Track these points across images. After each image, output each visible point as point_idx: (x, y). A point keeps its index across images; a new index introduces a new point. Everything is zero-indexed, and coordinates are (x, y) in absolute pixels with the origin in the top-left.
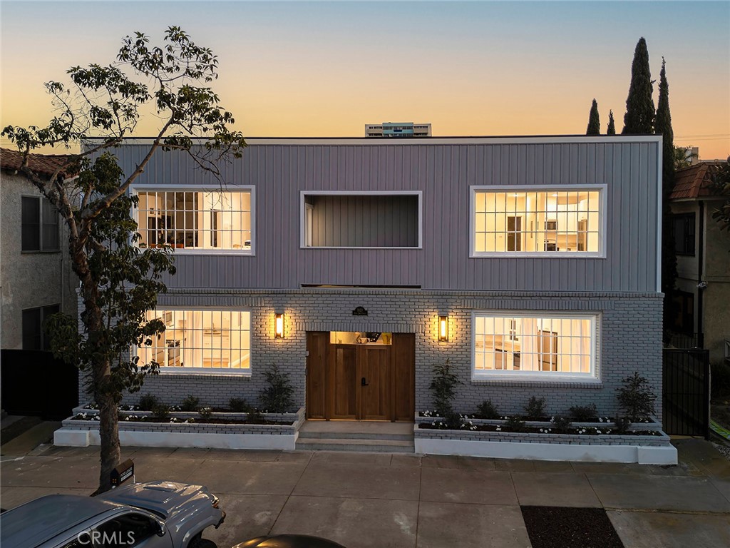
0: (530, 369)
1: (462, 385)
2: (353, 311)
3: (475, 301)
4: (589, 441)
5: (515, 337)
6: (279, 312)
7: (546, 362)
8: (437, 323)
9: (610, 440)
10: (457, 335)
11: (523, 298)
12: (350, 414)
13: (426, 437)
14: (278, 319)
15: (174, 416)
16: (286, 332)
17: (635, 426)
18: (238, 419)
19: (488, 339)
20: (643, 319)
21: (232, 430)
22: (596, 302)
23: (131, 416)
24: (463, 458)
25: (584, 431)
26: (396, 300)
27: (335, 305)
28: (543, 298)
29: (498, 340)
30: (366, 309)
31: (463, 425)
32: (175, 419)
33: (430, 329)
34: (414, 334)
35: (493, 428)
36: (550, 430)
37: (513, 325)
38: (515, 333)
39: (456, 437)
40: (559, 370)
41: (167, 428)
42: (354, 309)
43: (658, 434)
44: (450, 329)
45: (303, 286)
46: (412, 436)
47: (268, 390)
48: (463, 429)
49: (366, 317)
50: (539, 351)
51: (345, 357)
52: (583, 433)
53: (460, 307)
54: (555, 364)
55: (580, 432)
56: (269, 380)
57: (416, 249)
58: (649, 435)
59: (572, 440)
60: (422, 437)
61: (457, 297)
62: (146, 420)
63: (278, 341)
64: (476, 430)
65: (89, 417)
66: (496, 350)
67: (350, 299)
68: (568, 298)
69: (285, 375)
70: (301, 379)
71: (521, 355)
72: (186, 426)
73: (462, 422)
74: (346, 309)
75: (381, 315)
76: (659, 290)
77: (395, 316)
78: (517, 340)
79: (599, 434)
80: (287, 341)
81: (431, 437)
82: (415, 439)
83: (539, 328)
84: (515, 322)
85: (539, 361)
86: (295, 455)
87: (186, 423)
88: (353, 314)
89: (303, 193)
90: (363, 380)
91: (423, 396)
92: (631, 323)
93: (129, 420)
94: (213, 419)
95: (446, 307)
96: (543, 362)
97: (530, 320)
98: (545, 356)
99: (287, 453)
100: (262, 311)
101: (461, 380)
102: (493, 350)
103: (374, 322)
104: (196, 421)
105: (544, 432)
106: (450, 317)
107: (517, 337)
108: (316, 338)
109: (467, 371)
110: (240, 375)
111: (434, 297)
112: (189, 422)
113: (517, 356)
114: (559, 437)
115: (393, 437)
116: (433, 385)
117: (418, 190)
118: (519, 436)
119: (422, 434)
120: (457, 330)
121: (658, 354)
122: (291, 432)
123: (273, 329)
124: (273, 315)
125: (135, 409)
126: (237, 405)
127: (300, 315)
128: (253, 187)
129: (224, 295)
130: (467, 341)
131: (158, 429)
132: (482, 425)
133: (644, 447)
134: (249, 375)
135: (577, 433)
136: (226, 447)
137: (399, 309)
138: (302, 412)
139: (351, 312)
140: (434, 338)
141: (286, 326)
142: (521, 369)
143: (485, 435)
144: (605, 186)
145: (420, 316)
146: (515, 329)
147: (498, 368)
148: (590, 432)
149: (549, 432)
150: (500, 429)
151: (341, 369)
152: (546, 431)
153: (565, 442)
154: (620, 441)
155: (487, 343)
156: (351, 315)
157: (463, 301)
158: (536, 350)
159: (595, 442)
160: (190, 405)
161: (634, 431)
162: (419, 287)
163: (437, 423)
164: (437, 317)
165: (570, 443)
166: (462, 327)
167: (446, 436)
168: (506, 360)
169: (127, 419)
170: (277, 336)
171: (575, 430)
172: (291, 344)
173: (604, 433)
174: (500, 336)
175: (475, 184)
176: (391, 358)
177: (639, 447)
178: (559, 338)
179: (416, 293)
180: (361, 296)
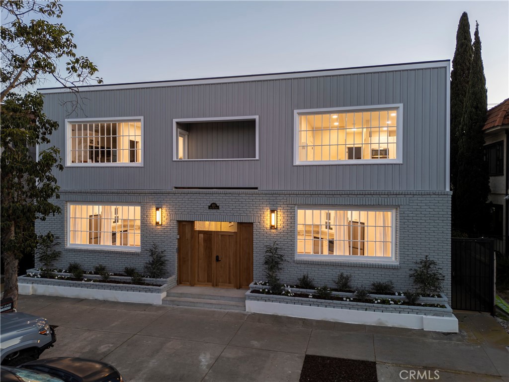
0: (342, 252)
1: (287, 263)
3: (298, 198)
4: (382, 309)
5: (329, 226)
6: (158, 206)
7: (355, 248)
8: (269, 215)
9: (400, 309)
10: (284, 225)
11: (334, 196)
12: (208, 282)
13: (255, 300)
14: (158, 212)
15: (85, 277)
16: (163, 221)
17: (423, 299)
18: (128, 281)
19: (308, 229)
21: (121, 289)
22: (394, 199)
23: (59, 276)
25: (379, 301)
26: (240, 198)
27: (196, 202)
28: (350, 196)
29: (316, 229)
30: (218, 205)
31: (284, 292)
32: (86, 279)
33: (264, 220)
34: (252, 223)
35: (306, 296)
36: (352, 299)
37: (328, 216)
38: (329, 223)
40: (366, 254)
41: (79, 286)
42: (210, 205)
43: (443, 307)
44: (279, 220)
45: (176, 188)
46: (244, 299)
47: (151, 262)
48: (283, 295)
49: (218, 211)
50: (349, 239)
51: (205, 240)
52: (378, 303)
53: (286, 203)
54: (363, 249)
55: (376, 302)
56: (152, 255)
57: (254, 160)
58: (435, 307)
59: (368, 308)
60: (251, 299)
61: (284, 196)
62: (68, 279)
63: (158, 227)
64: (293, 296)
66: (315, 237)
67: (207, 197)
68: (371, 196)
69: (162, 252)
70: (173, 255)
71: (335, 241)
72: (91, 285)
73: (284, 290)
74: (204, 204)
75: (229, 209)
76: (448, 189)
77: (238, 210)
78: (331, 229)
79: (392, 304)
80: (164, 227)
81: (258, 300)
82: (246, 301)
83: (350, 219)
84: (330, 214)
85: (350, 247)
87: (92, 282)
88: (209, 208)
89: (175, 121)
90: (217, 257)
91: (259, 270)
93: (58, 279)
94: (111, 281)
95: (275, 203)
96: (353, 247)
97: (342, 212)
98: (354, 243)
99: (155, 306)
100: (147, 206)
101: (287, 259)
102: (312, 238)
103: (224, 214)
104: (100, 281)
105: (346, 301)
106: (279, 211)
107: (331, 227)
108: (184, 226)
109: (291, 252)
110: (133, 250)
111: (267, 195)
112: (94, 281)
113: (331, 243)
114: (357, 305)
116: (266, 263)
117: (255, 115)
118: (325, 302)
119: (252, 297)
120: (284, 220)
121: (447, 242)
122: (159, 291)
123: (155, 219)
124: (154, 209)
125: (65, 272)
126: (129, 272)
127: (173, 208)
128: (142, 118)
129: (122, 194)
130: (291, 229)
131: (74, 285)
132: (299, 293)
133: (428, 317)
134: (139, 251)
135: (374, 303)
136: (116, 301)
137: (242, 205)
138: (173, 278)
140: (267, 226)
141: (163, 217)
142: (335, 254)
143: (298, 300)
144: (401, 105)
145: (256, 210)
146: (330, 219)
147: (316, 252)
148: (384, 302)
149: (350, 301)
150: (311, 297)
151: (202, 249)
152: (348, 300)
153: (362, 309)
154: (409, 310)
155: (307, 232)
156: (208, 209)
157: (288, 198)
158: (347, 238)
159: (387, 310)
160: (99, 270)
161: (423, 304)
162: (257, 188)
163: (264, 290)
164: (269, 210)
165: (366, 310)
166: (288, 218)
167: (269, 300)
168: (322, 246)
169: (56, 278)
170: (157, 224)
171: (372, 300)
172: (167, 230)
173: (396, 303)
174: (318, 226)
175: (298, 109)
176: (236, 242)
177: (424, 316)
178: (366, 228)
179: (253, 193)
180: (215, 195)
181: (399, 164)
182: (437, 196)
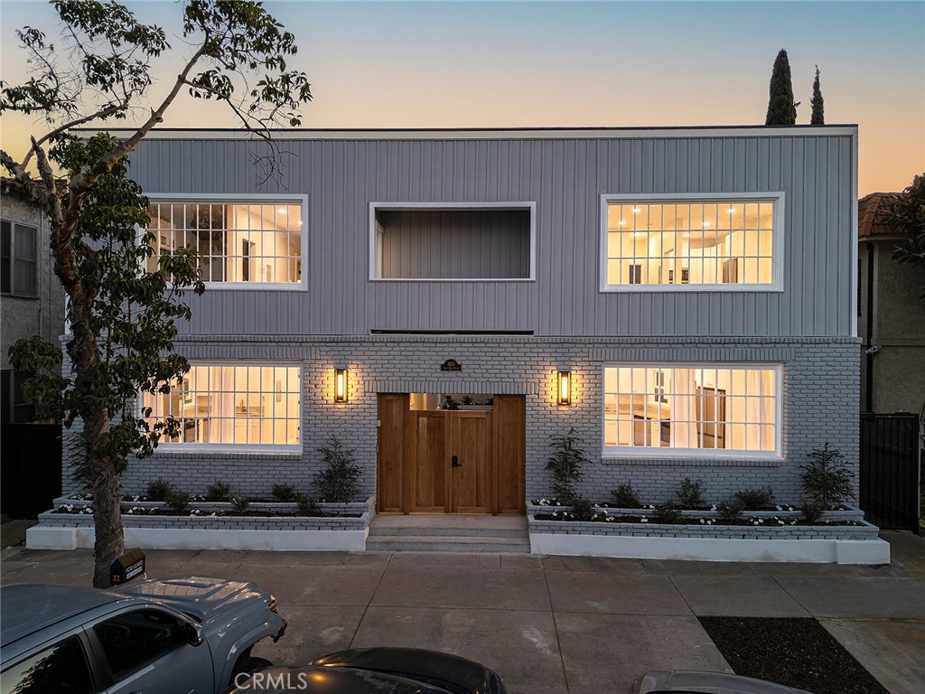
0: (685, 443)
1: (590, 464)
2: (442, 366)
3: (608, 350)
4: (769, 534)
5: (662, 397)
6: (341, 367)
7: (708, 435)
8: (555, 381)
9: (798, 533)
10: (583, 397)
11: (673, 346)
12: (436, 505)
13: (546, 531)
14: (340, 377)
15: (196, 508)
16: (349, 395)
17: (828, 515)
18: (285, 511)
19: (623, 401)
20: (834, 373)
21: (278, 526)
22: (771, 350)
23: (135, 508)
24: (597, 559)
25: (761, 521)
26: (501, 350)
27: (417, 358)
28: (699, 345)
29: (638, 402)
30: (459, 363)
31: (596, 516)
32: (197, 511)
33: (546, 389)
34: (523, 397)
35: (638, 520)
36: (714, 521)
37: (660, 379)
38: (662, 391)
39: (587, 531)
40: (728, 447)
41: (186, 524)
42: (443, 363)
43: (859, 524)
44: (573, 389)
45: (373, 332)
46: (525, 532)
47: (325, 473)
48: (595, 520)
49: (460, 374)
50: (698, 418)
51: (430, 428)
52: (760, 524)
53: (586, 359)
54: (722, 438)
55: (756, 523)
56: (327, 459)
57: (528, 282)
58: (849, 525)
59: (746, 533)
60: (541, 531)
61: (583, 346)
62: (157, 512)
63: (339, 406)
64: (614, 521)
65: (75, 511)
66: (635, 417)
67: (438, 349)
68: (734, 345)
69: (349, 453)
70: (370, 457)
71: (672, 424)
72: (212, 521)
73: (595, 512)
74: (431, 362)
75: (480, 371)
76: (854, 334)
77: (498, 371)
78: (666, 401)
79: (781, 525)
80: (351, 406)
81: (553, 532)
82: (531, 535)
83: (699, 384)
84: (662, 375)
85: (699, 433)
86: (365, 557)
87: (213, 515)
88: (442, 369)
89: (373, 205)
90: (455, 459)
91: (537, 480)
92: (818, 377)
93: (133, 514)
94: (249, 512)
95: (567, 359)
96: (704, 434)
97: (684, 371)
98: (706, 426)
99: (354, 554)
100: (317, 366)
101: (588, 457)
102: (631, 417)
103: (471, 379)
104: (228, 514)
105: (706, 523)
106: (573, 372)
107: (665, 397)
108: (389, 402)
109: (596, 445)
110: (286, 452)
111: (552, 345)
112: (216, 515)
113: (665, 426)
114: (728, 530)
115: (499, 532)
116: (551, 465)
117: (530, 200)
118: (674, 528)
119: (542, 528)
120: (583, 389)
121: (854, 420)
122: (360, 526)
123: (333, 390)
124: (332, 371)
125: (141, 499)
126: (282, 493)
127: (371, 370)
128: (305, 197)
129: (264, 344)
130: (596, 405)
131: (173, 524)
132: (620, 515)
133: (844, 541)
134: (299, 452)
135: (752, 524)
136: (269, 549)
137: (504, 363)
138: (372, 501)
139: (439, 367)
140: (551, 401)
141: (350, 386)
142: (672, 446)
143: (627, 528)
144: (782, 195)
145: (532, 372)
146: (662, 385)
147: (638, 443)
148: (768, 522)
149: (712, 523)
150: (646, 520)
151: (424, 445)
152: (709, 522)
153: (737, 536)
154: (812, 533)
155: (620, 406)
156: (439, 371)
157: (591, 350)
158: (693, 418)
159: (777, 535)
160: (218, 493)
161: (827, 521)
162: (531, 333)
163: (560, 514)
164: (555, 372)
165: (744, 537)
166: (590, 385)
167: (574, 530)
168: (649, 432)
169: (131, 511)
170: (338, 399)
171: (748, 521)
172: (357, 410)
173: (788, 523)
174: (641, 396)
175: (608, 192)
176: (492, 430)
177: (837, 541)
178: (728, 399)
179: (526, 341)
180: (454, 345)
181: (778, 293)
182: (839, 345)
